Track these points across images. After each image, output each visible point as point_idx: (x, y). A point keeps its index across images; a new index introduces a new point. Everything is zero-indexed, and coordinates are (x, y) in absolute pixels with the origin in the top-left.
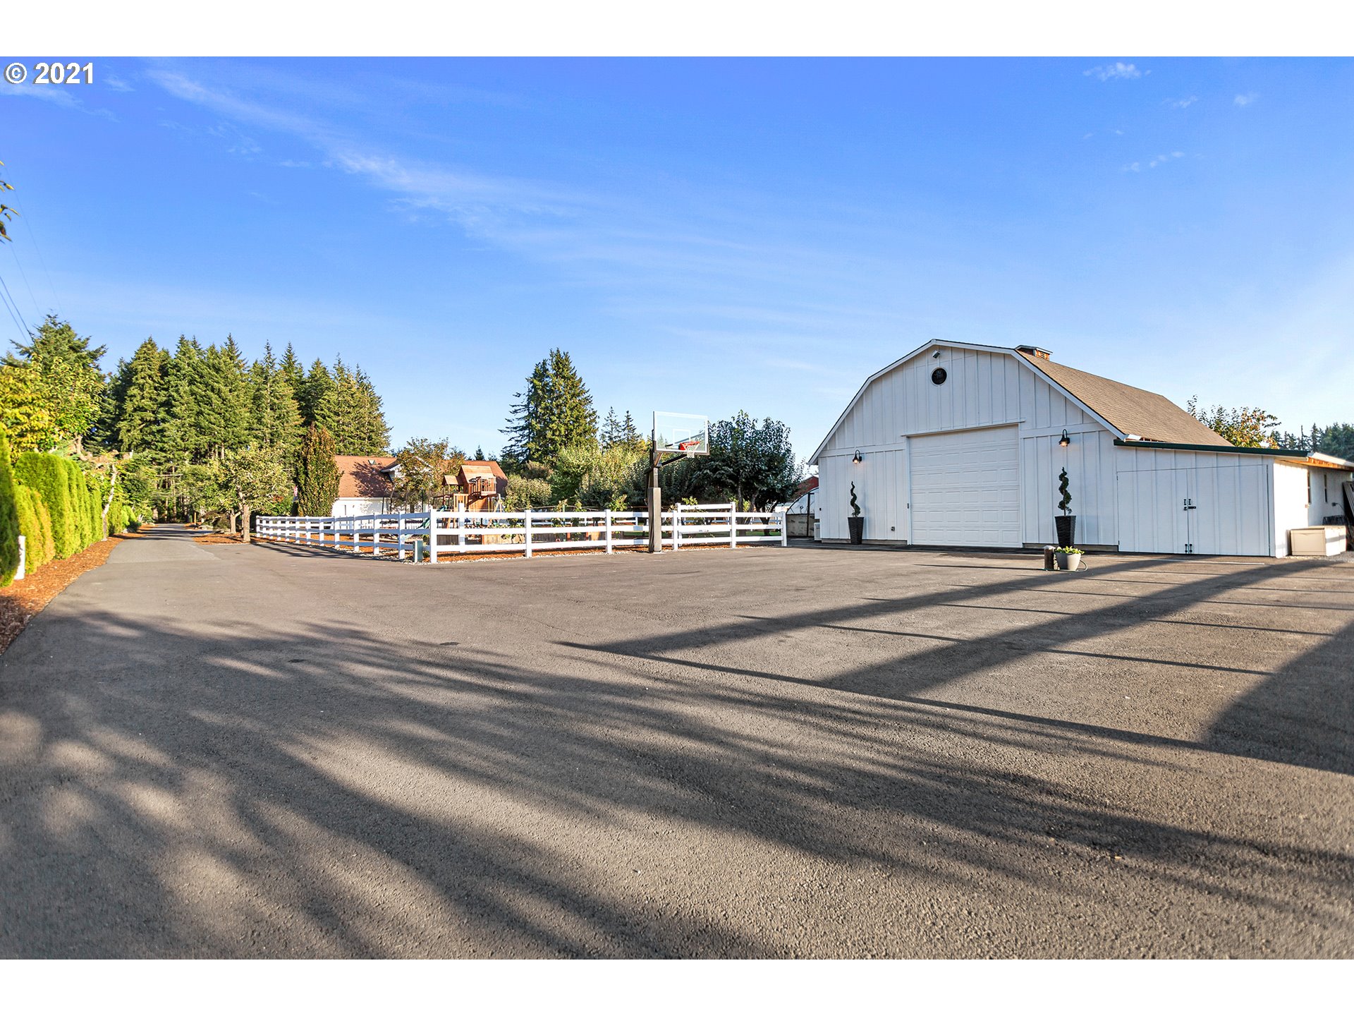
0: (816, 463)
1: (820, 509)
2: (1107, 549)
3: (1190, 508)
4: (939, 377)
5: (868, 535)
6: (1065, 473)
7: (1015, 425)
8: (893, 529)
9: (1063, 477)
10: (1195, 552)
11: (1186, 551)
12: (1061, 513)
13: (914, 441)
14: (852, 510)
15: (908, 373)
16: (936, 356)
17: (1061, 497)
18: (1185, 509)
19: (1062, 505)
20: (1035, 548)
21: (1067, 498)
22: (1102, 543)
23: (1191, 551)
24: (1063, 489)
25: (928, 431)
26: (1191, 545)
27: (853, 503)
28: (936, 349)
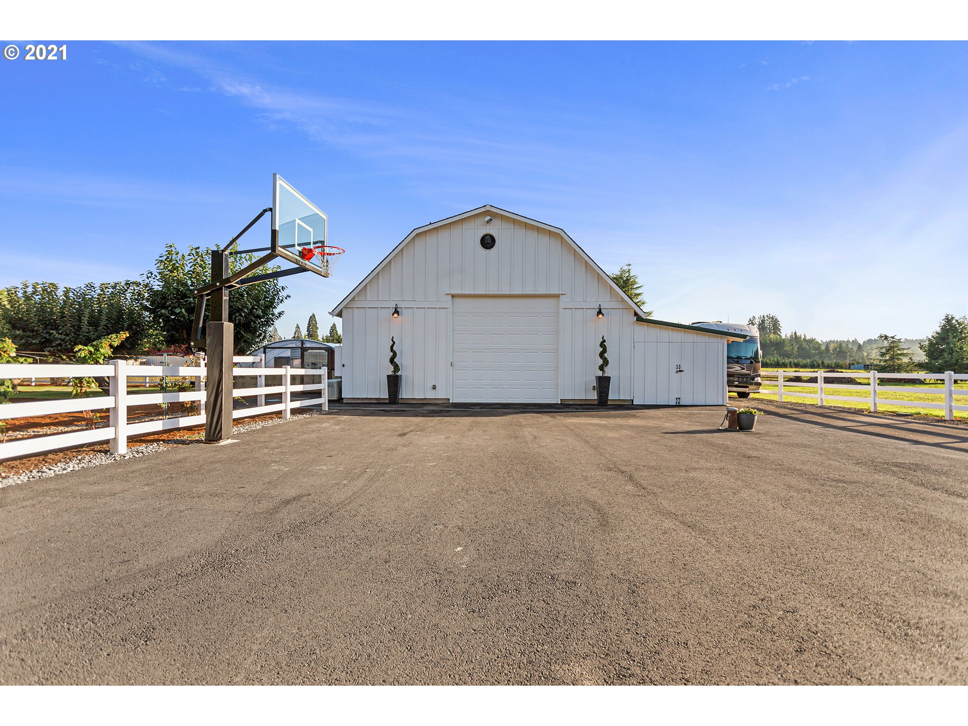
0: (340, 315)
1: (343, 365)
2: (625, 402)
3: (680, 371)
4: (488, 242)
5: (406, 393)
6: (604, 341)
7: (557, 296)
8: (434, 387)
9: (602, 344)
10: (682, 404)
11: (676, 403)
12: (600, 374)
13: (457, 300)
14: (392, 368)
15: (456, 231)
16: (488, 222)
17: (601, 362)
18: (677, 372)
19: (601, 368)
20: (570, 403)
21: (606, 362)
22: (621, 398)
23: (679, 403)
24: (602, 355)
25: (472, 293)
26: (679, 398)
27: (392, 361)
28: (490, 214)
